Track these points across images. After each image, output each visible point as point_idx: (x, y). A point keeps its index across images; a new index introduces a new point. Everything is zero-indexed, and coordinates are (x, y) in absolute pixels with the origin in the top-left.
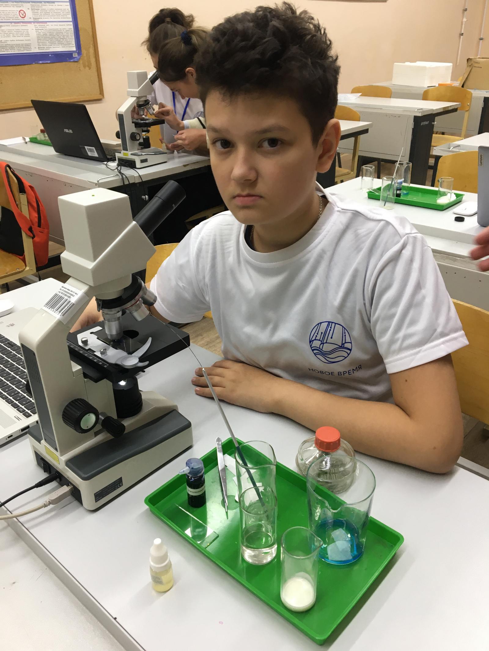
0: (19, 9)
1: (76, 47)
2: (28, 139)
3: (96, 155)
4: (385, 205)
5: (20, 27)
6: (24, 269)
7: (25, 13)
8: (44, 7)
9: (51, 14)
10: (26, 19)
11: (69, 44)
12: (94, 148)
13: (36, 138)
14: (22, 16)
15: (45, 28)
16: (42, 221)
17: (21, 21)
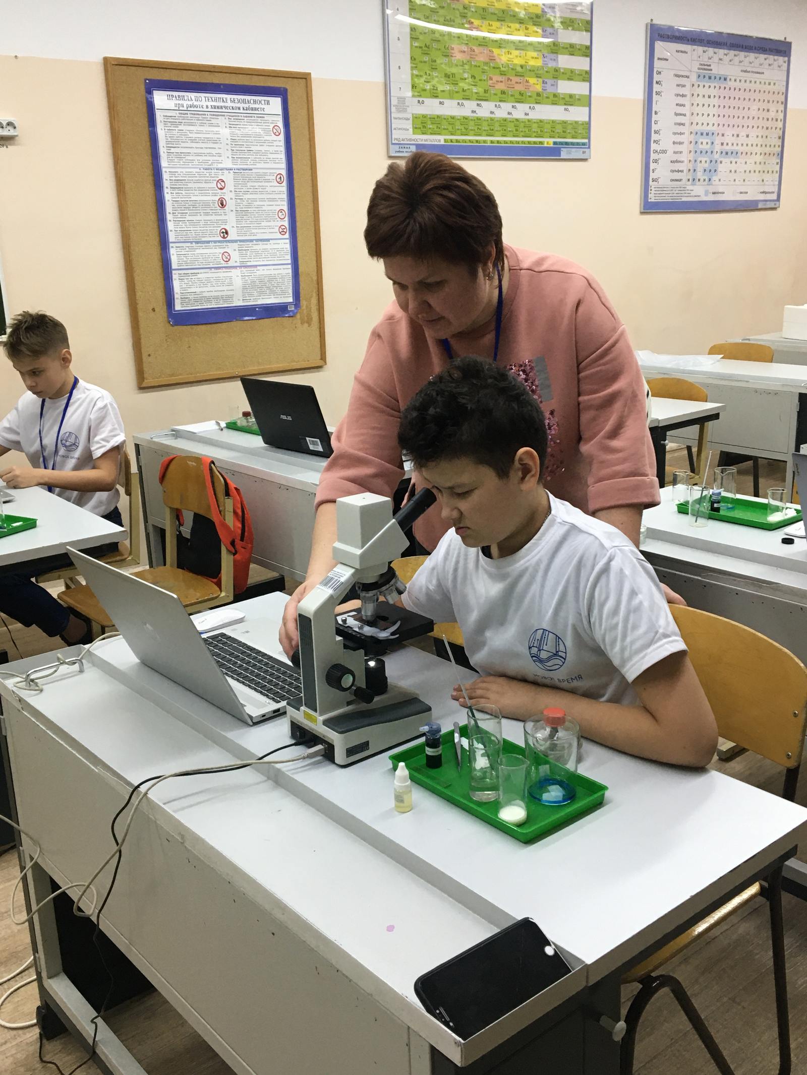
0: (222, 251)
1: (293, 297)
2: (223, 424)
3: (320, 449)
4: (696, 521)
5: (222, 274)
6: (219, 595)
7: (229, 255)
8: (255, 247)
9: (263, 255)
10: (230, 264)
11: (283, 292)
12: (318, 440)
13: (235, 423)
14: (225, 260)
15: (255, 274)
16: (246, 534)
17: (223, 265)
